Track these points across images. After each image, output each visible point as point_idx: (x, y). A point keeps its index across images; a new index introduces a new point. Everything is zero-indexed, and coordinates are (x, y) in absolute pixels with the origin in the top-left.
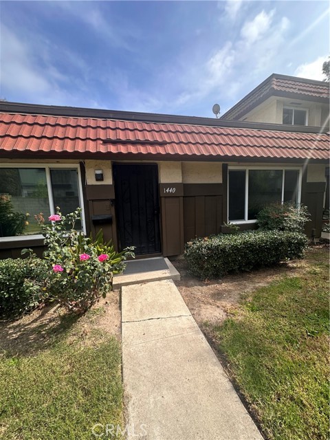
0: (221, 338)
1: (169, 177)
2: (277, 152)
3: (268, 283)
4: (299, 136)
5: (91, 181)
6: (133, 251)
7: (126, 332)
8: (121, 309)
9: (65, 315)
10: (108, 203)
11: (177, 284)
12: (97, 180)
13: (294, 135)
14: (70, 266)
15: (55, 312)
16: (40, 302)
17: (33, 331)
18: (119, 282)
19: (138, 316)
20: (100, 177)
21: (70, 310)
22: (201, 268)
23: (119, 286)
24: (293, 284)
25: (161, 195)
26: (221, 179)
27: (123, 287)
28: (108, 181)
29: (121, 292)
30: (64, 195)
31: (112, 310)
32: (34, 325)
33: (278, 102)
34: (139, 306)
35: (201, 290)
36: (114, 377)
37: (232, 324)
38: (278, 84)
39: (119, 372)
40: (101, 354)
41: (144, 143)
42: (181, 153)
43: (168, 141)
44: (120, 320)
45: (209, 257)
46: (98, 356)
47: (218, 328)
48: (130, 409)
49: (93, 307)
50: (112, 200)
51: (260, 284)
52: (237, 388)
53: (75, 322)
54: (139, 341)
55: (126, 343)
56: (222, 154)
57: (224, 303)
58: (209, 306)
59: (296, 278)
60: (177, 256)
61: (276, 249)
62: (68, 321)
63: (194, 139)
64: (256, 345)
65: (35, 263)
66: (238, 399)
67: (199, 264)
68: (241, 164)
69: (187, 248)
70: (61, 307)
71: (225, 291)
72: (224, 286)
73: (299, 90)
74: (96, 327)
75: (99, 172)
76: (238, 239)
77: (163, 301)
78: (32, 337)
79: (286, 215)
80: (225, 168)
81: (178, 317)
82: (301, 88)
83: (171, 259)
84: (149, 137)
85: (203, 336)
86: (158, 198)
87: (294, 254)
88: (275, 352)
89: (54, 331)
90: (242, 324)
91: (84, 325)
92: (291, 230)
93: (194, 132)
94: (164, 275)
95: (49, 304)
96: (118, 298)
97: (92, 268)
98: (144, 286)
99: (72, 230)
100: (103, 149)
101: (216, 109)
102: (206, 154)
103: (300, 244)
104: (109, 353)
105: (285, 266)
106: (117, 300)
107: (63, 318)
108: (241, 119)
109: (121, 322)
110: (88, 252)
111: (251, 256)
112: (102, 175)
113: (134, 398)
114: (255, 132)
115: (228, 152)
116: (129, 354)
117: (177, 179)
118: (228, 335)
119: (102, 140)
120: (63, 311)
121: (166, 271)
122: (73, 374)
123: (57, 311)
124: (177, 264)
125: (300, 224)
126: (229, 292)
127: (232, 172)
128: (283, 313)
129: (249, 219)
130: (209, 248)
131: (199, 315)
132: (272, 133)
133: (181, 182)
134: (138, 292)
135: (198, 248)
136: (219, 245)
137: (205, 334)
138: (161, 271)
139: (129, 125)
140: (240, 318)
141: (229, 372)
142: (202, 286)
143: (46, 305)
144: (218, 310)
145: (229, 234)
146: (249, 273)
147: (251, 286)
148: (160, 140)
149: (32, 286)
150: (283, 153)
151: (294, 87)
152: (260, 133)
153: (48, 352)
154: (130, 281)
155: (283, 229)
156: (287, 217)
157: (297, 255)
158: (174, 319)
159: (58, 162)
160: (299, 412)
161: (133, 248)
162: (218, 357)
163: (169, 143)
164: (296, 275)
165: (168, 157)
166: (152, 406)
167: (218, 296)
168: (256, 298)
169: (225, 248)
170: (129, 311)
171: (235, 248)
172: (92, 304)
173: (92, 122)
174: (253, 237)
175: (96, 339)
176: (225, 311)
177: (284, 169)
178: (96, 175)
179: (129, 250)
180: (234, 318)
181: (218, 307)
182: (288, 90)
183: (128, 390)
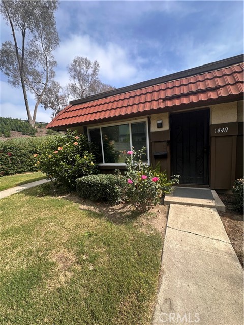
5: (154, 129)
6: (178, 178)
7: (169, 234)
8: (167, 218)
9: (134, 211)
10: (165, 144)
12: (158, 128)
14: (136, 182)
15: (129, 207)
16: (123, 200)
17: (119, 213)
18: (169, 200)
19: (179, 227)
20: (160, 126)
21: (137, 208)
23: (169, 203)
25: (212, 135)
27: (171, 204)
28: (166, 127)
29: (169, 207)
30: (141, 140)
31: (161, 217)
32: (120, 211)
34: (182, 221)
36: (156, 255)
39: (160, 255)
40: (150, 239)
43: (221, 85)
44: (165, 224)
46: (148, 239)
48: (163, 278)
49: (149, 211)
50: (168, 142)
53: (139, 216)
54: (176, 243)
55: (167, 240)
62: (135, 215)
65: (120, 177)
69: (237, 184)
70: (132, 205)
74: (150, 223)
75: (159, 122)
77: (203, 223)
78: (118, 216)
81: (216, 240)
83: (219, 192)
84: (210, 84)
86: (209, 138)
89: (128, 217)
91: (143, 219)
94: (208, 204)
95: (127, 203)
96: (167, 210)
97: (149, 185)
98: (188, 207)
99: (140, 161)
100: (162, 105)
104: (155, 240)
106: (166, 212)
107: (133, 212)
109: (166, 226)
110: (147, 174)
112: (161, 124)
113: (167, 274)
116: (168, 247)
119: (162, 99)
120: (133, 208)
121: (211, 201)
122: (134, 242)
123: (130, 208)
133: (236, 121)
134: (183, 211)
138: (206, 200)
143: (126, 203)
148: (212, 86)
149: (118, 189)
153: (124, 226)
154: (178, 201)
159: (135, 119)
161: (178, 176)
163: (222, 87)
165: (220, 100)
166: (179, 286)
170: (173, 221)
172: (149, 209)
173: (156, 88)
175: (149, 230)
178: (158, 124)
179: (174, 177)
183: (164, 267)
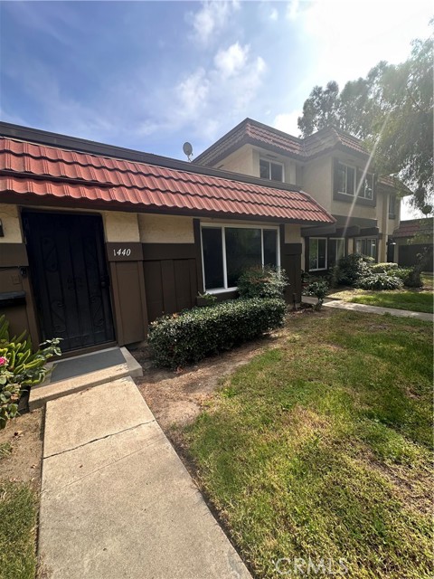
0: (191, 441)
1: (119, 233)
2: (252, 209)
3: (249, 360)
4: (274, 192)
6: (57, 345)
7: (50, 472)
8: (42, 439)
10: (16, 273)
11: (138, 381)
13: (269, 191)
18: (42, 397)
19: (73, 441)
22: (171, 355)
23: (42, 403)
24: (273, 357)
25: (110, 259)
26: (193, 238)
27: (49, 403)
29: (45, 411)
31: (26, 443)
33: (254, 151)
34: (76, 426)
35: (170, 384)
37: (205, 420)
38: (253, 131)
39: (32, 540)
41: (76, 183)
42: (134, 202)
43: (114, 183)
44: (39, 455)
45: (179, 340)
47: (189, 429)
50: (24, 269)
51: (242, 363)
52: (206, 497)
54: (71, 481)
55: (47, 490)
56: (190, 207)
57: (198, 394)
58: (179, 403)
59: (277, 350)
60: (139, 342)
61: (256, 319)
63: (153, 184)
64: (230, 437)
66: (208, 511)
67: (167, 350)
68: (215, 220)
69: (151, 330)
71: (200, 378)
72: (201, 372)
73: (274, 141)
76: (214, 312)
77: (115, 410)
79: (266, 279)
80: (196, 223)
81: (137, 427)
82: (275, 139)
83: (131, 348)
84: (83, 174)
85: (168, 444)
86: (106, 263)
87: (275, 323)
88: (250, 440)
90: (217, 416)
92: (271, 296)
93: (152, 175)
94: (119, 373)
96: (39, 421)
98: (86, 394)
101: (188, 149)
102: (170, 205)
103: (280, 311)
104: (13, 516)
105: (268, 337)
106: (37, 426)
108: (216, 166)
109: (42, 459)
111: (230, 331)
113: (56, 571)
114: (228, 183)
115: (197, 204)
117: (134, 237)
118: (198, 434)
121: (122, 366)
124: (141, 354)
125: (279, 289)
126: (205, 379)
127: (206, 230)
128: (261, 392)
129: (229, 287)
130: (179, 328)
131: (166, 417)
132: (247, 186)
133: (138, 241)
134: (76, 405)
135: (165, 329)
136: (192, 322)
137: (172, 441)
138: (114, 367)
139: (48, 152)
140: (215, 409)
141: (199, 480)
142: (172, 378)
144: (190, 405)
145: (205, 307)
146: (230, 351)
147: (231, 367)
148: (101, 180)
150: (259, 210)
151: (269, 137)
152: (235, 185)
154: (62, 390)
155: (263, 296)
156: (267, 282)
157: (278, 324)
158: (130, 432)
160: (269, 500)
161: (57, 341)
162: (186, 466)
163: (116, 186)
164: (277, 346)
165: (114, 206)
166: (87, 570)
167: (191, 387)
168: (235, 380)
169: (198, 325)
170: (58, 437)
171: (210, 323)
174: (231, 308)
176: (199, 405)
177: (262, 227)
179: (48, 345)
180: (208, 411)
181: (191, 401)
182: (262, 139)
183: (46, 563)
